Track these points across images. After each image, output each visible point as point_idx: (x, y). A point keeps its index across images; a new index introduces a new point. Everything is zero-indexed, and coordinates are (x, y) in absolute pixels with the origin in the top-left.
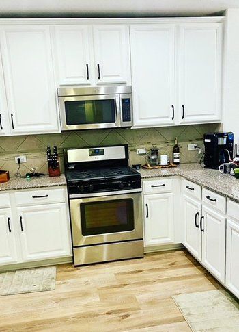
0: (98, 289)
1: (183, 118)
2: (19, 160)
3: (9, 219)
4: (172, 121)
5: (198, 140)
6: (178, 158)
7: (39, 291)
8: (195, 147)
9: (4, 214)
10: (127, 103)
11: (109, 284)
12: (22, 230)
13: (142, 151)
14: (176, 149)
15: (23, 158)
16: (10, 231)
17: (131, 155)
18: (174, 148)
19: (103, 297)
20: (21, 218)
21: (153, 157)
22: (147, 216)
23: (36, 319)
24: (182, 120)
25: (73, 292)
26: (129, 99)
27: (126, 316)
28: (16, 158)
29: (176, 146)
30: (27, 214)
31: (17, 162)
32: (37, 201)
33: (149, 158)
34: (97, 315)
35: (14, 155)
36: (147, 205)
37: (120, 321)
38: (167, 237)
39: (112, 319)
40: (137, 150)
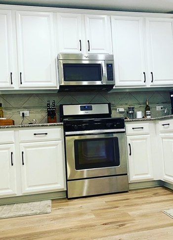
0: (92, 210)
1: (152, 81)
2: (23, 114)
3: (12, 153)
4: (144, 84)
5: (163, 103)
6: (150, 115)
7: (36, 214)
8: (162, 108)
9: (8, 149)
10: (110, 67)
11: (102, 207)
12: (23, 164)
13: (122, 110)
14: (147, 108)
15: (27, 113)
16: (12, 165)
17: (113, 112)
18: (146, 107)
19: (97, 215)
20: (23, 153)
21: (131, 112)
22: (130, 154)
23: (34, 232)
24: (152, 84)
25: (68, 213)
26: (112, 65)
27: (123, 225)
28: (21, 112)
29: (147, 106)
30: (28, 149)
31: (21, 115)
32: (37, 138)
33: (128, 112)
34: (94, 226)
35: (19, 110)
36: (129, 144)
37: (117, 228)
38: (147, 174)
39: (109, 227)
40: (118, 109)
